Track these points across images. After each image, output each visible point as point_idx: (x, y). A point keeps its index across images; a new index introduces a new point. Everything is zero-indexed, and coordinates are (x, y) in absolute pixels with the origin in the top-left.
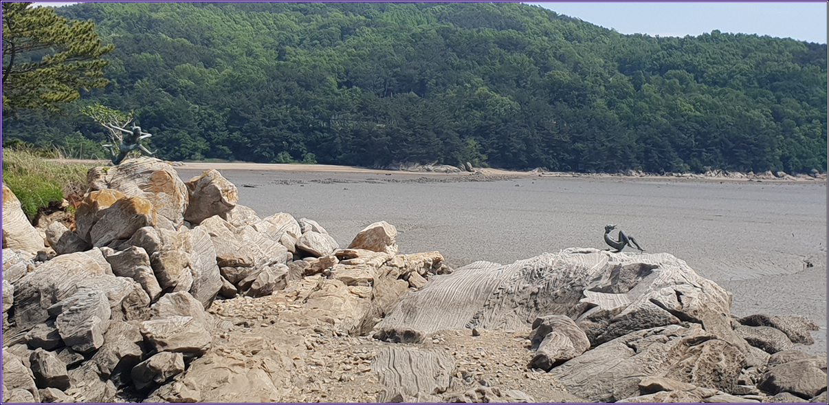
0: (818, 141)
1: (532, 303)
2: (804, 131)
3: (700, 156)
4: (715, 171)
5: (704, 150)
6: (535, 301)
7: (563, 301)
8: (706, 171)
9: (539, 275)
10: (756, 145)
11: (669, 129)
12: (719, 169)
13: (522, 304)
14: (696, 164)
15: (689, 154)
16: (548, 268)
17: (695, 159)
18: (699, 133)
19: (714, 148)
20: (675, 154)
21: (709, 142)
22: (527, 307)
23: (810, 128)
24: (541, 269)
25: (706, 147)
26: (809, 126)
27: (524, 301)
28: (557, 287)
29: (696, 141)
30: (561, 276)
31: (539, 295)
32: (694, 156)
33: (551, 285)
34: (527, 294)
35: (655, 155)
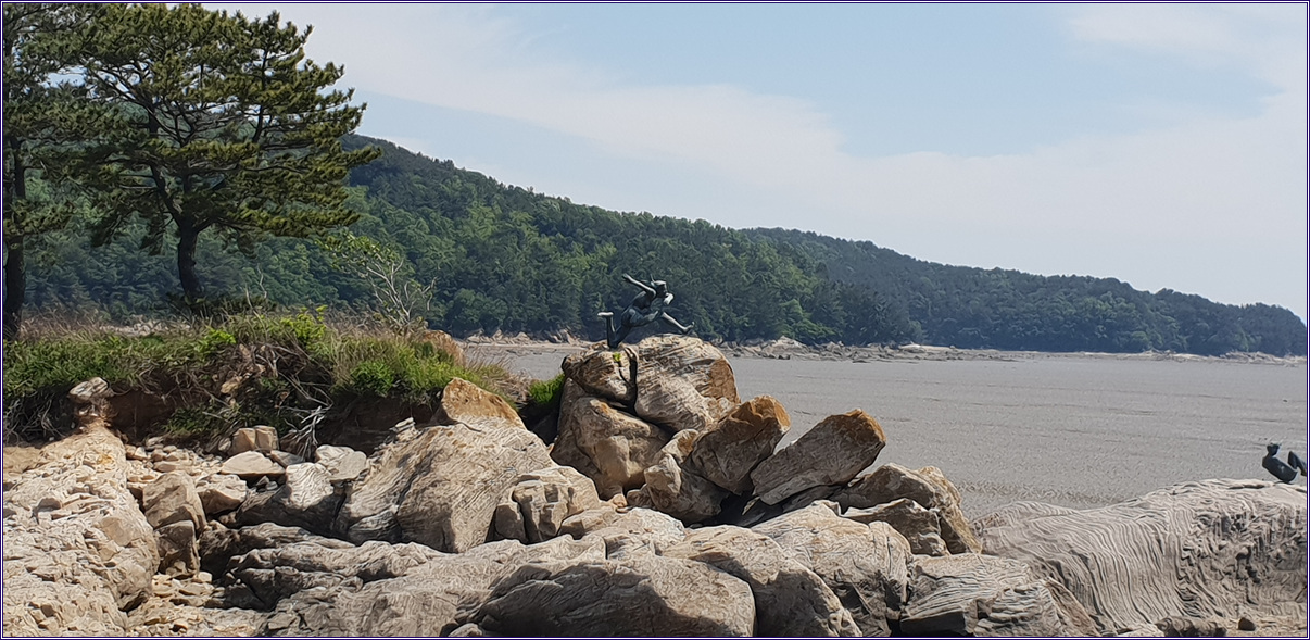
0: (304, 278)
1: (1244, 572)
2: (284, 261)
3: (125, 299)
4: (150, 323)
5: (132, 288)
6: (1249, 569)
7: (1290, 567)
8: (135, 322)
9: (1238, 525)
10: (214, 282)
11: (76, 253)
12: (156, 319)
13: (1229, 573)
14: (121, 311)
15: (108, 295)
16: (1248, 514)
17: (118, 302)
18: (124, 262)
19: (147, 285)
20: (84, 296)
21: (140, 275)
22: (1238, 577)
23: (292, 258)
24: (1239, 517)
25: (134, 284)
26: (291, 253)
27: (1231, 569)
28: (1274, 544)
29: (118, 274)
30: (1276, 526)
31: (1252, 558)
32: (116, 297)
33: (1265, 541)
34: (1231, 559)
35: (53, 295)
